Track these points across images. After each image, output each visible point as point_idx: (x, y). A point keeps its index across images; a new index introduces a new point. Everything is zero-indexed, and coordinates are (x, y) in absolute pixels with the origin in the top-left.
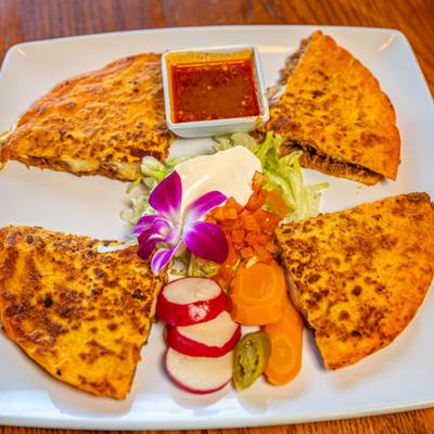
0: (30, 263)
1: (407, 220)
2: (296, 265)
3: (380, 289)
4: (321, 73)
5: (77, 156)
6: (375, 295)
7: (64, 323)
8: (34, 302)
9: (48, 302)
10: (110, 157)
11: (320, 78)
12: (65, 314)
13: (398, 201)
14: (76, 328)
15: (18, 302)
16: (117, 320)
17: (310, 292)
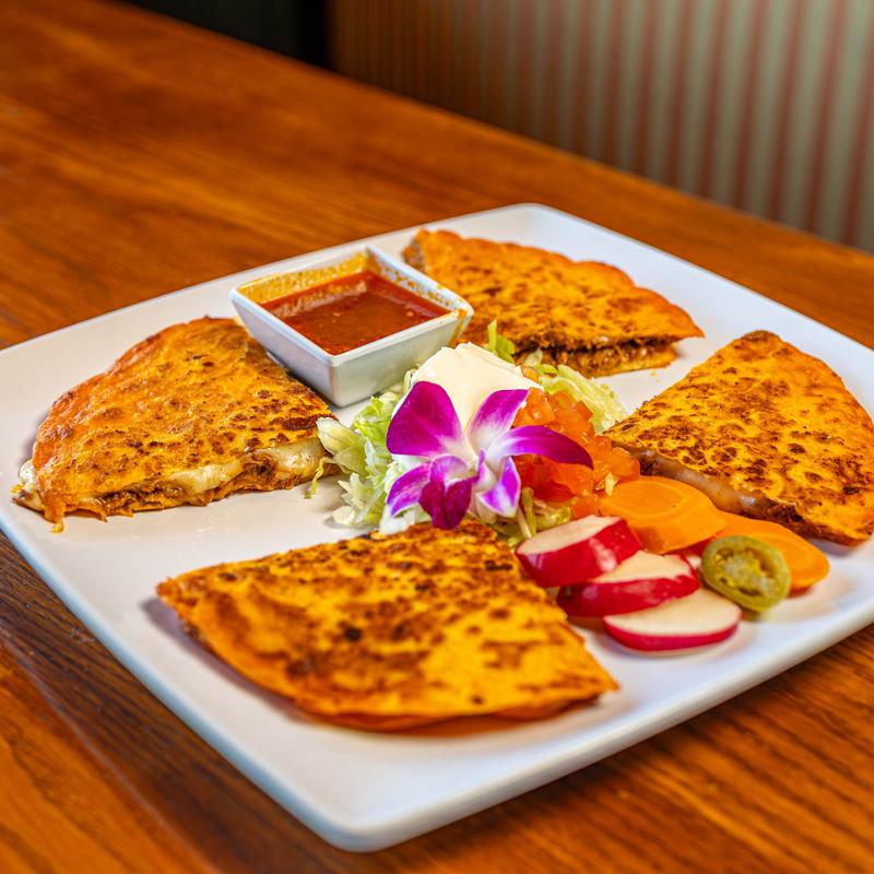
0: (262, 602)
1: (773, 360)
2: (684, 453)
3: (823, 438)
4: (475, 269)
5: (194, 461)
6: (822, 446)
7: (409, 646)
8: (324, 645)
9: (351, 634)
10: (254, 443)
11: (478, 275)
12: (399, 634)
13: (737, 347)
14: (439, 639)
15: (295, 656)
16: (497, 603)
17: (740, 469)
